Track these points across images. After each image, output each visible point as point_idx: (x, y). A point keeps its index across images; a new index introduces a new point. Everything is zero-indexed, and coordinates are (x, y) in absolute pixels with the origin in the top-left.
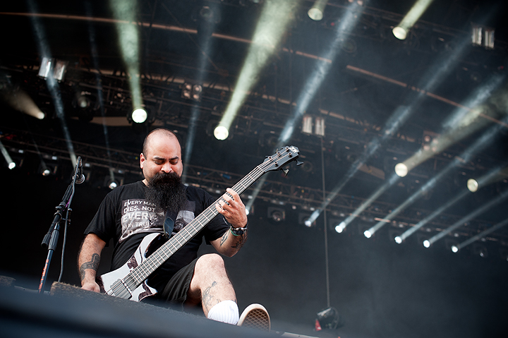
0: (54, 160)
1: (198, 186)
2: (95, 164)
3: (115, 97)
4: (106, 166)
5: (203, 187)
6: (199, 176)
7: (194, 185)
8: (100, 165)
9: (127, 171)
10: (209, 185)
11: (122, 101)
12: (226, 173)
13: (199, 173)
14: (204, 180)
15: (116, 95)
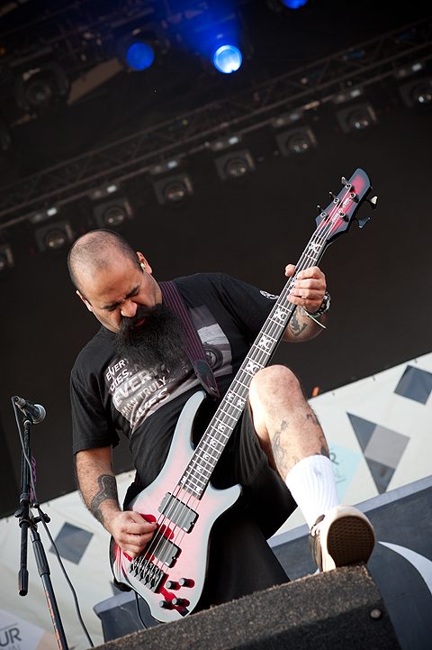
0: (54, 216)
1: (315, 104)
2: (123, 178)
3: (84, 43)
4: (143, 170)
5: (325, 100)
6: (307, 85)
7: (308, 107)
8: (132, 175)
9: (182, 155)
10: (334, 90)
11: (99, 42)
12: (351, 49)
13: (304, 81)
14: (319, 88)
15: (83, 39)
